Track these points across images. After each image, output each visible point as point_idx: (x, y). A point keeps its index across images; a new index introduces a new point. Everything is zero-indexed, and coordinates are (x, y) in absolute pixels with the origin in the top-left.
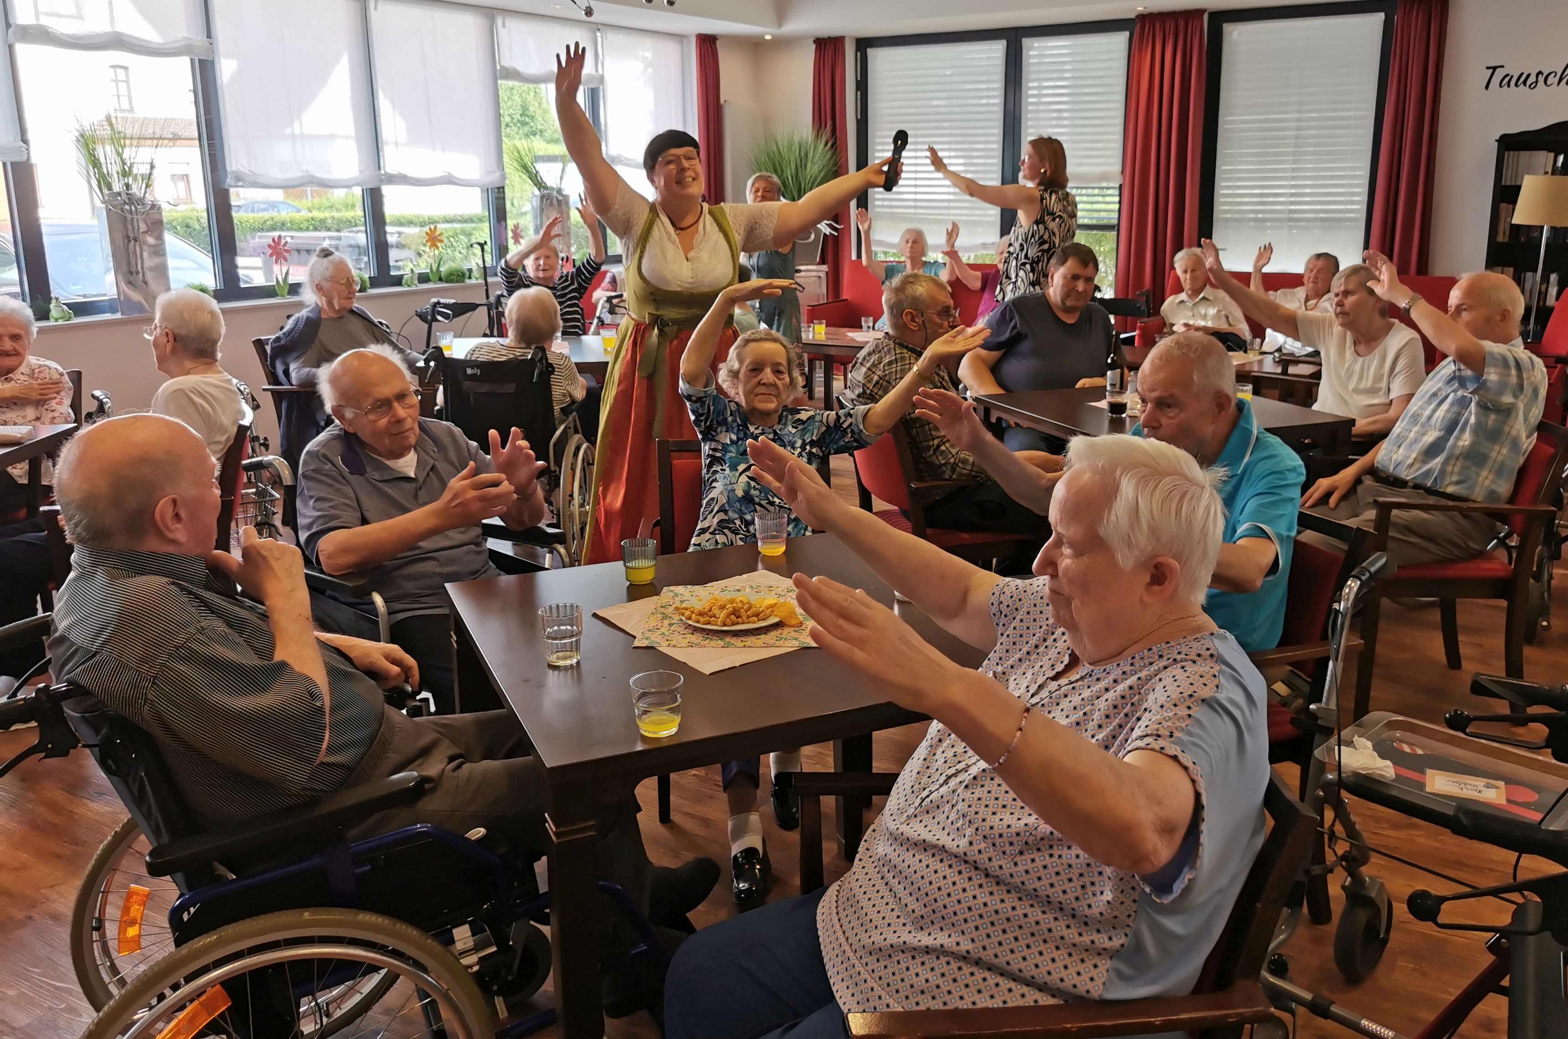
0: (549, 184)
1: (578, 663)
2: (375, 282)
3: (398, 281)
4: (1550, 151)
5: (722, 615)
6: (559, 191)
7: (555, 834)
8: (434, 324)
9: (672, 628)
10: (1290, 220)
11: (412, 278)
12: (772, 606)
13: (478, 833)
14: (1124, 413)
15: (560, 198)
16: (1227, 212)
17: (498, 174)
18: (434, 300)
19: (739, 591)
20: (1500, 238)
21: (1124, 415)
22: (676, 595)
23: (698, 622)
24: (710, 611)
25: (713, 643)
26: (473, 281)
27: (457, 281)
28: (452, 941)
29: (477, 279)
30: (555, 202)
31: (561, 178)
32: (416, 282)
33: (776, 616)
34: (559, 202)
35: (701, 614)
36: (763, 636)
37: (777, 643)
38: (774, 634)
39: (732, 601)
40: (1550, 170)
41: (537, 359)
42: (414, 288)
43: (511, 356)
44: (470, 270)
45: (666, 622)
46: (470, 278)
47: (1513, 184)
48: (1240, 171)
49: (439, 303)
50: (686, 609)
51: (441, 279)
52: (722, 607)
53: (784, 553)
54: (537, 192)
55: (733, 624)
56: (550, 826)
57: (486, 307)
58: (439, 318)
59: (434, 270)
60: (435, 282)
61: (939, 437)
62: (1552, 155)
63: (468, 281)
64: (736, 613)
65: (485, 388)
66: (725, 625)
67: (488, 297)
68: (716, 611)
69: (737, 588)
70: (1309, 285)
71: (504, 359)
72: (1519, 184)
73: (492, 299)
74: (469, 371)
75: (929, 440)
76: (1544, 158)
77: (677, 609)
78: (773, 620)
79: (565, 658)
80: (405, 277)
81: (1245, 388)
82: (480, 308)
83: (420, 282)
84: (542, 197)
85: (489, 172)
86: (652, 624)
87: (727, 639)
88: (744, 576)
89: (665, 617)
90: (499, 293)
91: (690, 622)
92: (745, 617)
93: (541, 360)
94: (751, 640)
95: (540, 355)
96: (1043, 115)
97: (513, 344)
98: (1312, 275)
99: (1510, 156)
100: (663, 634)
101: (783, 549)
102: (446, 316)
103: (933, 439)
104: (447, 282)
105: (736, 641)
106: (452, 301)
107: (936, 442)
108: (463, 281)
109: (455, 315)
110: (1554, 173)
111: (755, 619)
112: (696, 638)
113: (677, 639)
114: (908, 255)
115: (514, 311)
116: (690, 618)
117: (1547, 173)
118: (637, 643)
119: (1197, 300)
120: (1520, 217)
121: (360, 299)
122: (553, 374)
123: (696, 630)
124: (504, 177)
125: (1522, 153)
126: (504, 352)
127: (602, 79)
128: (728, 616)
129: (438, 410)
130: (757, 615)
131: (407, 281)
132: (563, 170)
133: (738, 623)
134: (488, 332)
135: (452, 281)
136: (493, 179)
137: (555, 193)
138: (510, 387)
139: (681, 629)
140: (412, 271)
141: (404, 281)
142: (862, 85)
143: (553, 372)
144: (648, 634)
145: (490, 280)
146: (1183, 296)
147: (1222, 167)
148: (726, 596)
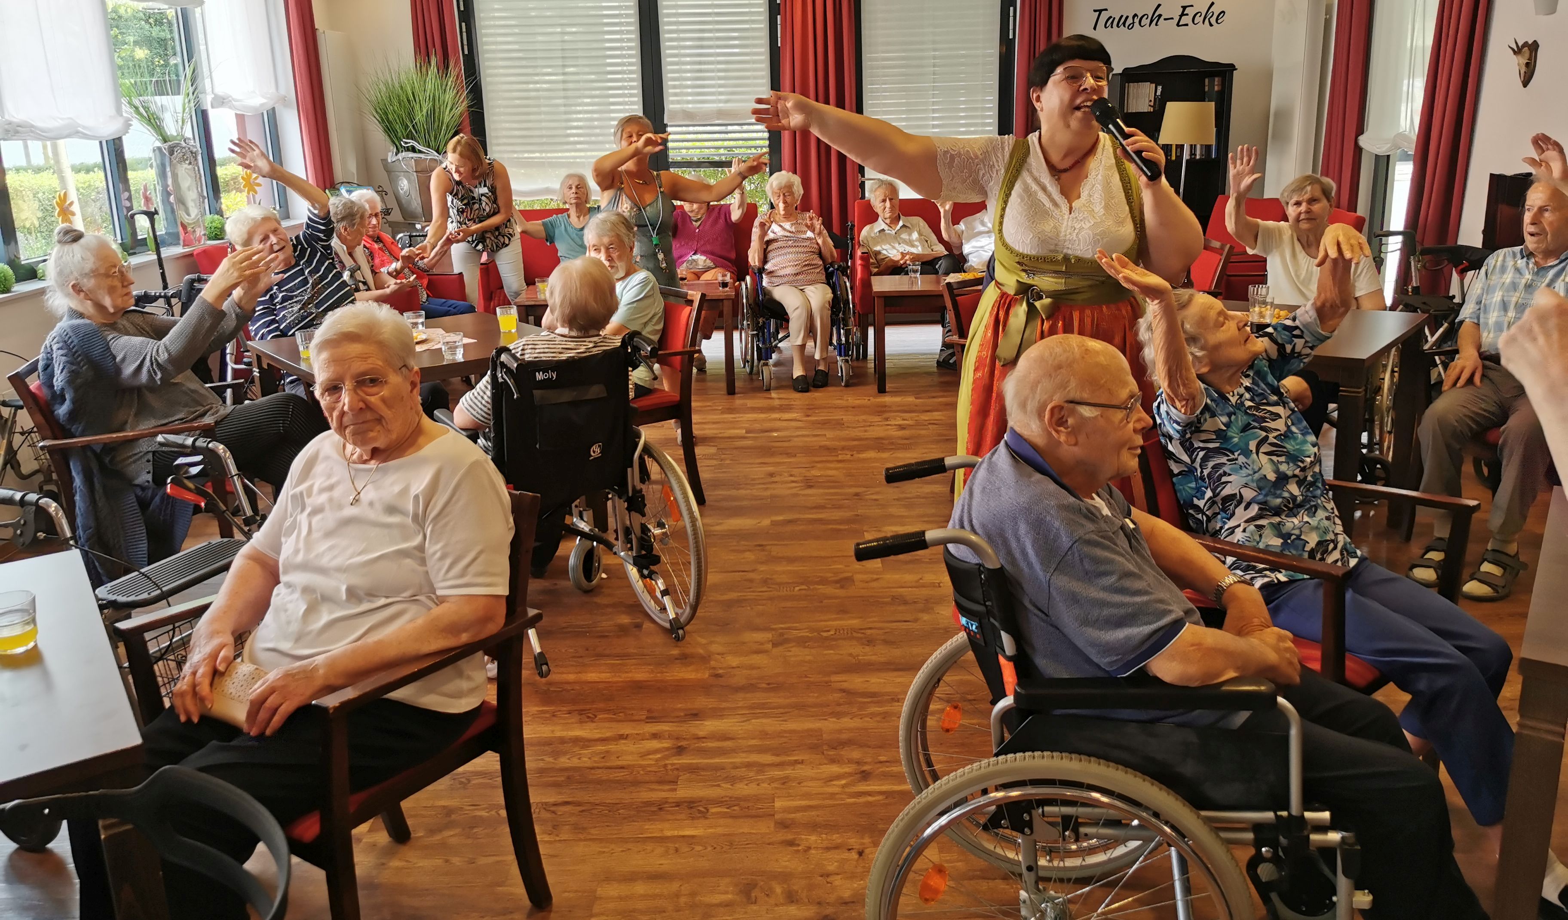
4: (1151, 83)
17: (115, 126)
40: (1153, 98)
76: (1148, 89)
99: (1128, 87)
114: (573, 201)
119: (898, 228)
120: (1166, 139)
137: (184, 144)
142: (466, 15)
146: (881, 225)
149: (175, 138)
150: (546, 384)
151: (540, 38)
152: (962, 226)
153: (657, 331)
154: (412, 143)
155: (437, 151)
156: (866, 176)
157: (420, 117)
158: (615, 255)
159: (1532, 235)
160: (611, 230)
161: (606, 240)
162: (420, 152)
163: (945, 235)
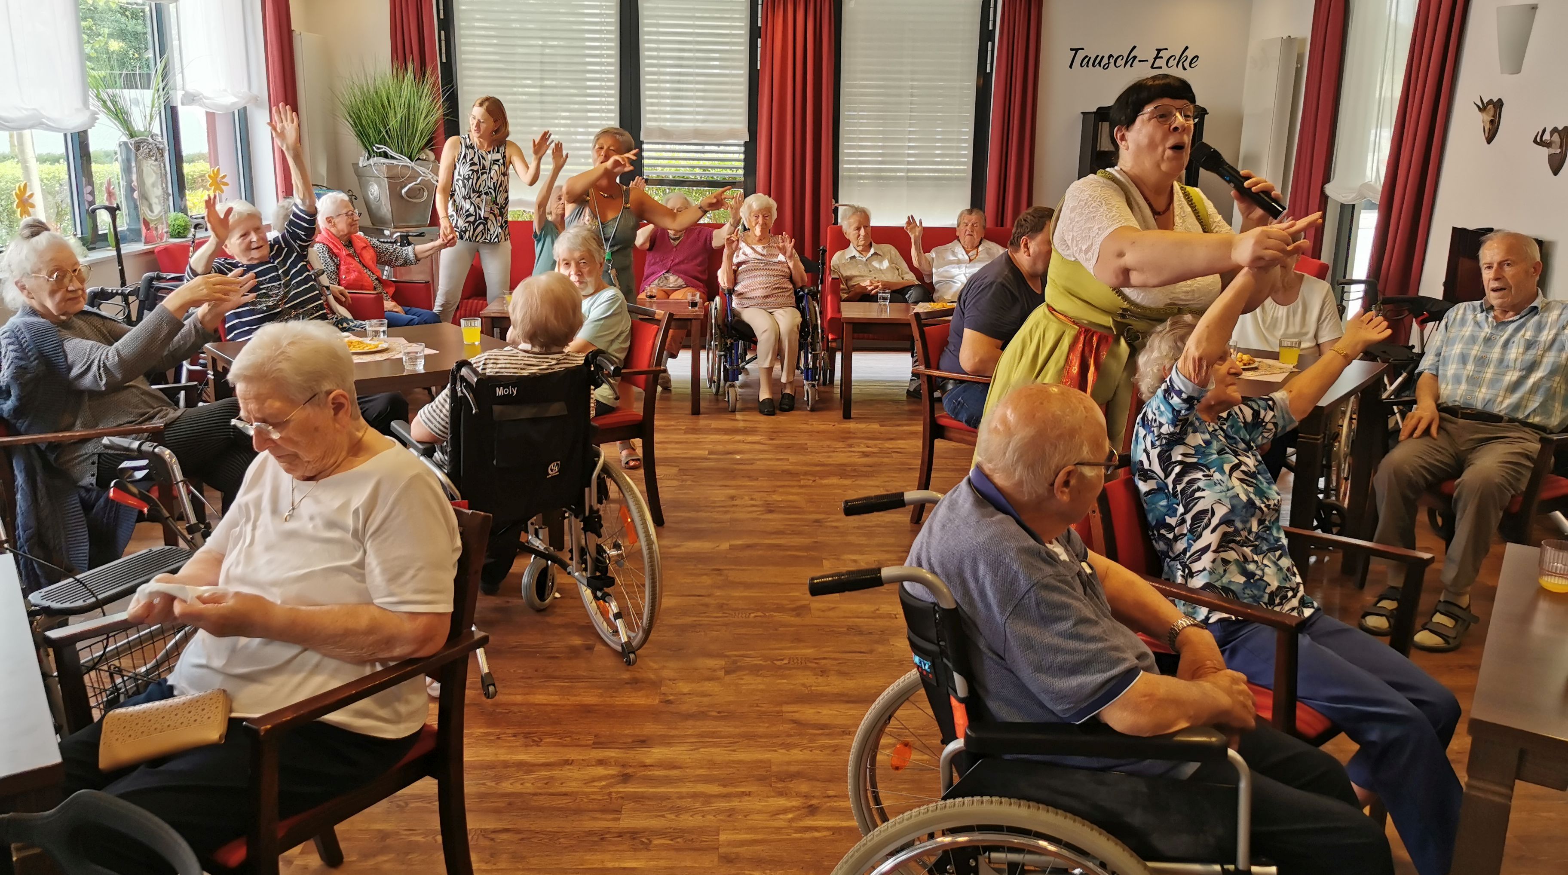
10: (908, 178)
17: (81, 118)
48: (861, 132)
70: (966, 238)
98: (968, 228)
119: (869, 255)
136: (75, 124)
137: (151, 140)
138: (559, 409)
142: (446, 25)
149: (142, 133)
150: (506, 400)
151: (520, 50)
152: (933, 254)
153: (623, 350)
154: (384, 148)
155: (410, 158)
156: (840, 202)
157: (394, 123)
158: (586, 270)
159: (1494, 290)
160: (583, 244)
161: (577, 255)
162: (393, 158)
163: (915, 263)
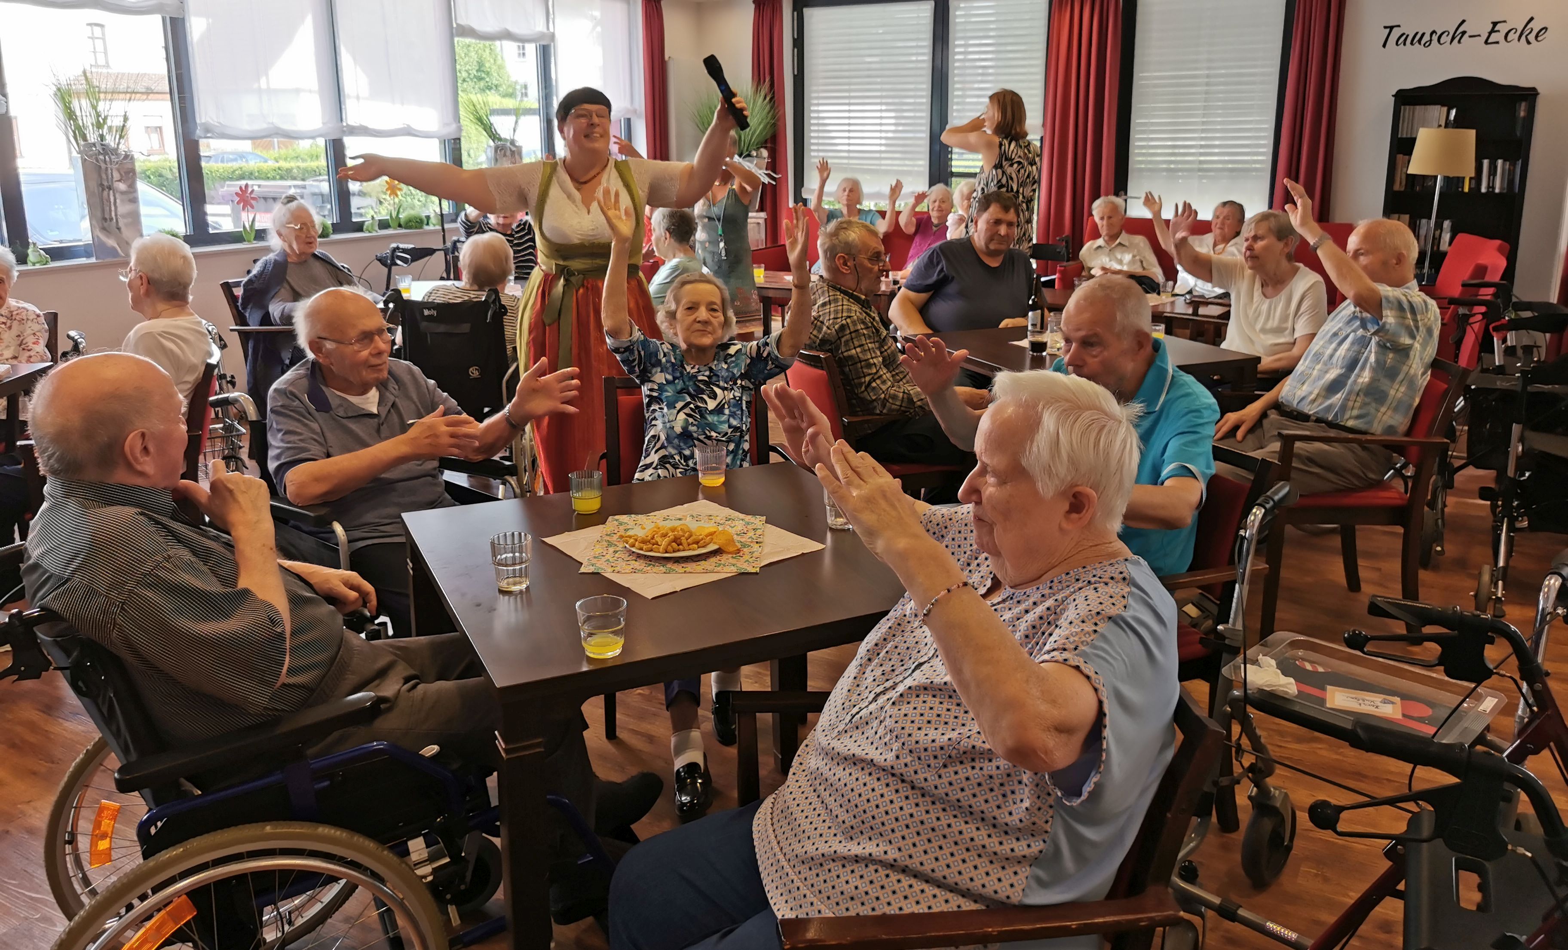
0: (503, 136)
1: (527, 588)
2: (337, 228)
3: (359, 227)
4: (1443, 105)
5: (664, 543)
6: (513, 142)
7: (505, 750)
8: (393, 268)
9: (617, 555)
10: (1200, 170)
11: (372, 225)
12: (711, 534)
13: (431, 750)
14: (1044, 351)
15: (514, 149)
16: (1141, 162)
17: (454, 126)
18: (394, 245)
19: (680, 519)
20: (1397, 187)
21: (1044, 354)
22: (621, 524)
23: (641, 549)
24: (653, 538)
25: (656, 569)
26: (431, 227)
27: (416, 228)
28: (407, 853)
29: (434, 225)
30: (508, 153)
31: (514, 131)
32: (377, 228)
33: (715, 543)
34: (513, 152)
35: (644, 542)
36: (703, 562)
37: (717, 569)
38: (713, 560)
39: (673, 530)
40: (1443, 125)
41: (491, 300)
42: (374, 234)
43: (466, 298)
44: (428, 217)
45: (611, 550)
46: (428, 224)
47: (1409, 136)
48: (1153, 124)
49: (398, 248)
50: (630, 537)
51: (400, 226)
52: (664, 536)
53: (724, 484)
54: (491, 143)
55: (674, 551)
56: (501, 744)
57: (442, 253)
58: (399, 262)
59: (394, 215)
60: (395, 229)
61: (869, 374)
62: (1445, 109)
63: (426, 228)
64: (677, 540)
65: (442, 328)
66: (666, 552)
67: (444, 242)
68: (658, 539)
69: (678, 517)
70: (1216, 231)
71: (459, 301)
72: (1414, 136)
73: (449, 244)
74: (426, 312)
75: (860, 378)
76: (1437, 112)
77: (621, 537)
78: (712, 547)
79: (515, 584)
80: (366, 223)
81: (1157, 328)
82: (437, 253)
83: (380, 229)
84: (496, 148)
85: (446, 125)
86: (598, 550)
87: (669, 566)
88: (685, 505)
89: (610, 544)
90: (455, 238)
91: (634, 549)
92: (685, 545)
93: (494, 302)
94: (691, 566)
95: (494, 297)
96: (968, 71)
97: (468, 287)
98: (1219, 221)
99: (1406, 110)
100: (608, 560)
101: (722, 480)
102: (405, 260)
103: (865, 377)
104: (406, 228)
105: (676, 567)
106: (411, 246)
107: (868, 379)
108: (421, 228)
109: (414, 260)
110: (1447, 126)
111: (695, 546)
112: (639, 564)
113: (621, 565)
114: (845, 202)
115: (467, 256)
116: (633, 546)
117: (1440, 126)
118: (583, 570)
119: (1113, 245)
120: (1414, 168)
121: (321, 244)
122: (505, 315)
123: (639, 556)
124: (460, 129)
125: (1418, 107)
126: (459, 294)
127: (552, 37)
128: (669, 544)
129: (396, 350)
130: (697, 543)
131: (368, 227)
132: (516, 122)
133: (679, 550)
134: (445, 275)
135: (410, 228)
136: (449, 131)
137: (508, 144)
138: (465, 328)
139: (626, 556)
140: (373, 217)
141: (365, 227)
142: (799, 43)
143: (505, 313)
144: (594, 561)
145: (446, 226)
146: (1100, 242)
147: (1137, 121)
148: (669, 524)
150: (430, 319)
